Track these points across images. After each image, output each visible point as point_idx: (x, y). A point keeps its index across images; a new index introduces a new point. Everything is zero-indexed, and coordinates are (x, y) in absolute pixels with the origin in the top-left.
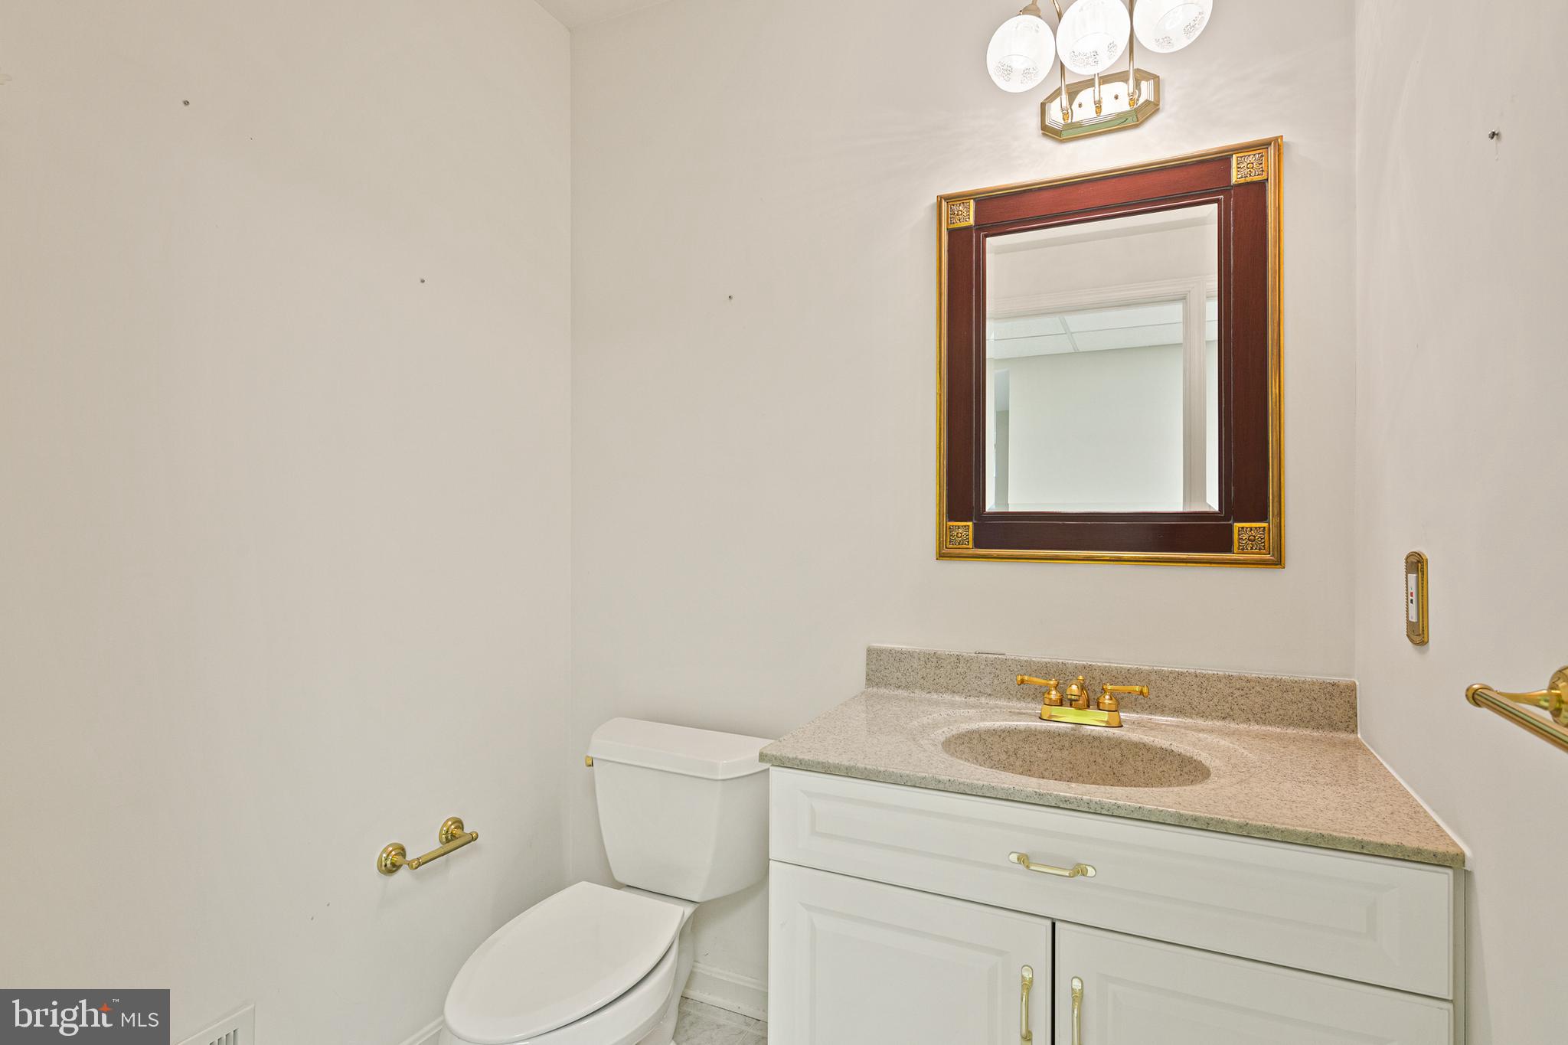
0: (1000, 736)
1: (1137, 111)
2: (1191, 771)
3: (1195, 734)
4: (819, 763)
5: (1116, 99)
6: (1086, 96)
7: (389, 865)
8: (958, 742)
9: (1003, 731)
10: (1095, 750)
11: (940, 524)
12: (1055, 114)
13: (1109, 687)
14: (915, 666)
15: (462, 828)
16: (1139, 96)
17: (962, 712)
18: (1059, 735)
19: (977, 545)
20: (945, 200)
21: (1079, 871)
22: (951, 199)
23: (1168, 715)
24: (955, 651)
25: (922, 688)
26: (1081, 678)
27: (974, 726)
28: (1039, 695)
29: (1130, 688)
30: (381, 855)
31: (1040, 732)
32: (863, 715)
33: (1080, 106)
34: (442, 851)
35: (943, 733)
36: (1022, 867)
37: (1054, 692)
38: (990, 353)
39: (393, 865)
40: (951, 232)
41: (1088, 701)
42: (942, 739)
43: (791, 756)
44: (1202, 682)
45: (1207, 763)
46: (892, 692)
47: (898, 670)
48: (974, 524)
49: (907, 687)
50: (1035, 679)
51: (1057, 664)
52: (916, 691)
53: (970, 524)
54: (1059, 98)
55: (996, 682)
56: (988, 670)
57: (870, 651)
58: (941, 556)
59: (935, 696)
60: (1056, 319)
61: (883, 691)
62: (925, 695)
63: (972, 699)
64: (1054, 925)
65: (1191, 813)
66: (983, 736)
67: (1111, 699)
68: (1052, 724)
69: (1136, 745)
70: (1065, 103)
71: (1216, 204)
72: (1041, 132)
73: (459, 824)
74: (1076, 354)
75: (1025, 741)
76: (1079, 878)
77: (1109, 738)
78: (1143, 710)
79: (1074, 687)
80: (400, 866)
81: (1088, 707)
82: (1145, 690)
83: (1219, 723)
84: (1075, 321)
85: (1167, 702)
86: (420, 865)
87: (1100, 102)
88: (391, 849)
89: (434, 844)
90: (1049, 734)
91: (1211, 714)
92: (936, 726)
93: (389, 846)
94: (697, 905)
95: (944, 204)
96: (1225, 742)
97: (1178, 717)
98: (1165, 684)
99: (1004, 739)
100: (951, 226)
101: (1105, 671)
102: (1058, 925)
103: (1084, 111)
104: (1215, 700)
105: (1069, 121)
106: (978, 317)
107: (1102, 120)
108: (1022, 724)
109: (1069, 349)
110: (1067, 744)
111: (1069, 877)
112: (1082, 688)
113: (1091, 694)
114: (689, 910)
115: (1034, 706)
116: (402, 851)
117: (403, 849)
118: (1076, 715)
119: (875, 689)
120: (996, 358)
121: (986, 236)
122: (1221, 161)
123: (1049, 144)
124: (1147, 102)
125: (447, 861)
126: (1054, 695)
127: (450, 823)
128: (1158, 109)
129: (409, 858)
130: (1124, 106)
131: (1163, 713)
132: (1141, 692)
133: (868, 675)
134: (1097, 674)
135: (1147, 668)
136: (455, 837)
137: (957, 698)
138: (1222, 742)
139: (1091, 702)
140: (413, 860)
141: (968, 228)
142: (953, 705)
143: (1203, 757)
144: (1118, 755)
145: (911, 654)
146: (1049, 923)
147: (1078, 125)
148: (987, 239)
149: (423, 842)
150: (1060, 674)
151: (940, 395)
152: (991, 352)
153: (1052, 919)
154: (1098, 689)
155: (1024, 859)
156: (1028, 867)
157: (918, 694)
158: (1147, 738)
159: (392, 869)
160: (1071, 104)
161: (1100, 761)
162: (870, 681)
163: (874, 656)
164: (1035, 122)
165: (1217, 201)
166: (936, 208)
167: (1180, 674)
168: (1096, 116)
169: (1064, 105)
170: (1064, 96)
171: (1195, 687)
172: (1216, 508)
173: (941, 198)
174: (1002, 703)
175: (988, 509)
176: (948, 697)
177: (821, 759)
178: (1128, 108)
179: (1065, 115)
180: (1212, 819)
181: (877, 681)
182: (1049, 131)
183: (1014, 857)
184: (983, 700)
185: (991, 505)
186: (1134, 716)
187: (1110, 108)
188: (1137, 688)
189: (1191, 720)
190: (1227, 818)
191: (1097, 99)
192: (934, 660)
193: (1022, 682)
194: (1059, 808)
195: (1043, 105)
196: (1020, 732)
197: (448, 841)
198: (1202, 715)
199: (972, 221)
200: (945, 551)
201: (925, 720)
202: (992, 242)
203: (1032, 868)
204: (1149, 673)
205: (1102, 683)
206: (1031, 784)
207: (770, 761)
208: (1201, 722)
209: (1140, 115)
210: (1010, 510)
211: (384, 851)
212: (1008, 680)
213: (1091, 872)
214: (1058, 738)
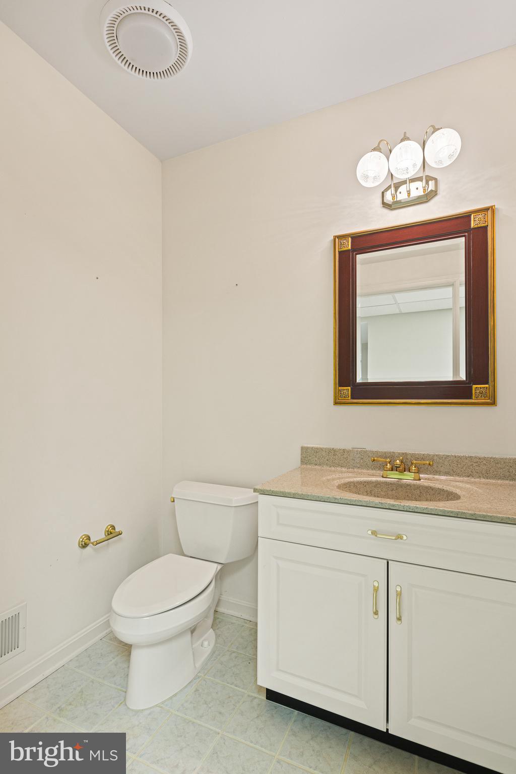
0: (363, 485)
1: (427, 195)
2: (451, 496)
3: (455, 483)
4: (281, 492)
5: (417, 189)
6: (403, 189)
7: (83, 544)
8: (344, 487)
9: (365, 482)
10: (408, 490)
11: (335, 388)
12: (389, 198)
13: (415, 462)
14: (324, 455)
15: (115, 529)
16: (428, 188)
17: (346, 475)
18: (391, 484)
19: (353, 398)
20: (337, 238)
21: (399, 537)
22: (340, 237)
23: (442, 476)
24: (343, 448)
25: (327, 465)
26: (401, 458)
27: (352, 480)
28: (382, 467)
29: (425, 462)
30: (80, 540)
31: (382, 483)
32: (300, 475)
33: (400, 193)
34: (107, 538)
35: (337, 483)
36: (374, 536)
37: (389, 465)
38: (358, 315)
39: (85, 544)
40: (340, 253)
41: (405, 469)
42: (337, 485)
43: (268, 489)
44: (459, 459)
45: (459, 494)
46: (313, 467)
47: (316, 457)
48: (351, 388)
49: (320, 465)
50: (379, 459)
51: (390, 453)
52: (324, 466)
53: (349, 388)
54: (390, 190)
55: (362, 461)
56: (358, 455)
57: (302, 448)
58: (336, 403)
59: (333, 468)
60: (390, 296)
61: (309, 466)
62: (328, 468)
63: (350, 469)
64: (388, 562)
65: (450, 510)
66: (356, 484)
67: (415, 467)
68: (388, 479)
69: (427, 487)
70: (393, 192)
71: (464, 238)
72: (382, 205)
73: (113, 527)
74: (401, 314)
75: (375, 487)
76: (399, 540)
77: (414, 485)
78: (431, 473)
79: (398, 461)
80: (88, 545)
81: (405, 471)
82: (431, 463)
83: (466, 479)
84: (400, 297)
85: (442, 469)
86: (97, 544)
87: (409, 191)
88: (84, 537)
89: (102, 536)
90: (386, 483)
91: (462, 475)
92: (333, 479)
93: (83, 535)
94: (223, 565)
95: (337, 240)
96: (468, 486)
97: (447, 476)
98: (441, 461)
99: (365, 486)
100: (340, 250)
101: (413, 455)
102: (390, 562)
103: (402, 196)
104: (464, 468)
105: (395, 200)
106: (353, 293)
107: (410, 199)
108: (374, 479)
109: (397, 311)
110: (395, 488)
111: (395, 539)
112: (402, 462)
113: (406, 466)
114: (220, 567)
115: (379, 472)
116: (89, 538)
117: (89, 537)
118: (399, 475)
119: (305, 466)
120: (362, 316)
121: (357, 254)
122: (466, 217)
123: (386, 211)
124: (432, 191)
125: (108, 544)
126: (389, 466)
127: (109, 527)
128: (437, 194)
129: (92, 541)
130: (421, 192)
131: (440, 474)
132: (429, 464)
133: (301, 459)
134: (409, 457)
135: (432, 453)
136: (112, 533)
137: (343, 469)
138: (467, 486)
139: (406, 469)
140: (94, 542)
141: (348, 251)
142: (342, 472)
143: (458, 491)
144: (418, 492)
145: (322, 449)
146: (386, 561)
147: (399, 202)
148: (357, 256)
149: (98, 534)
150: (391, 457)
151: (335, 328)
152: (359, 313)
153: (387, 560)
154: (410, 464)
155: (374, 533)
156: (376, 536)
157: (325, 467)
158: (431, 484)
159: (84, 546)
160: (396, 192)
161: (410, 495)
162: (302, 462)
163: (304, 450)
164: (379, 201)
165: (465, 236)
166: (333, 242)
167: (448, 456)
168: (407, 197)
169: (393, 193)
170: (393, 189)
171: (455, 462)
172: (464, 379)
173: (335, 237)
174: (365, 471)
175: (358, 381)
176: (339, 469)
177: (282, 490)
178: (423, 194)
179: (393, 197)
180: (459, 512)
181: (306, 462)
182: (385, 205)
183: (370, 532)
184: (356, 470)
185: (359, 379)
186: (426, 476)
187: (415, 194)
188: (428, 462)
189: (452, 477)
190: (466, 511)
191: (408, 189)
192: (332, 452)
193: (374, 460)
194: (390, 509)
195: (383, 193)
196: (373, 482)
197: (108, 534)
198: (458, 475)
199: (350, 247)
200: (338, 401)
201: (329, 478)
202: (359, 257)
203: (378, 536)
204: (434, 456)
205: (411, 461)
206: (377, 500)
207: (258, 492)
208: (457, 478)
209: (428, 197)
210: (369, 381)
211: (81, 538)
212: (367, 461)
213: (405, 538)
214: (390, 486)
